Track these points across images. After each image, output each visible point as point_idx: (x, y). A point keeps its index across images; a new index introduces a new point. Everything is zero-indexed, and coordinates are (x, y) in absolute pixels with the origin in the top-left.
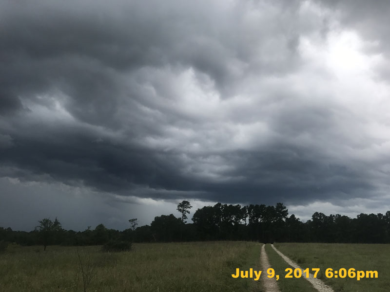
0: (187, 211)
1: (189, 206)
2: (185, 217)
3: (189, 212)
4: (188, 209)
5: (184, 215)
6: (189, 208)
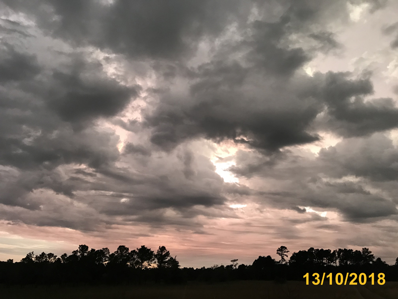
1: (287, 251)
2: (283, 259)
3: (287, 256)
4: (285, 253)
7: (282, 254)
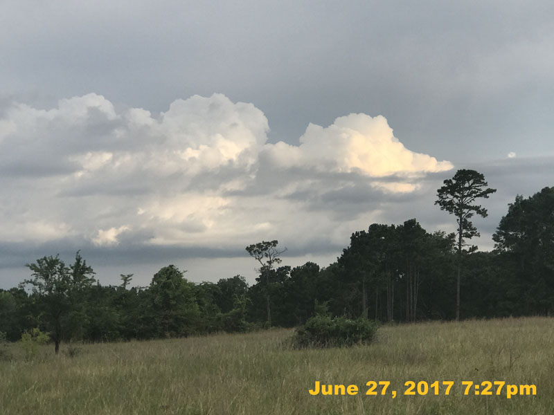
0: (477, 208)
1: (484, 189)
2: (466, 228)
3: (483, 213)
4: (478, 202)
5: (464, 225)
6: (484, 194)
7: (462, 206)
